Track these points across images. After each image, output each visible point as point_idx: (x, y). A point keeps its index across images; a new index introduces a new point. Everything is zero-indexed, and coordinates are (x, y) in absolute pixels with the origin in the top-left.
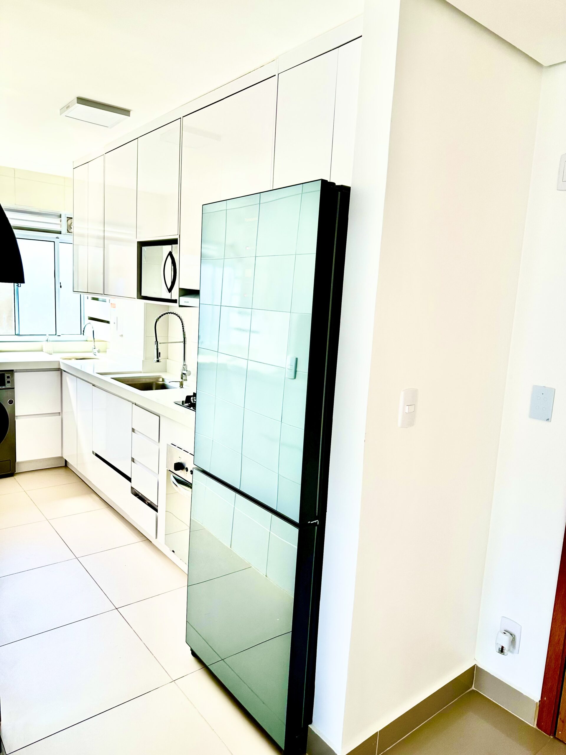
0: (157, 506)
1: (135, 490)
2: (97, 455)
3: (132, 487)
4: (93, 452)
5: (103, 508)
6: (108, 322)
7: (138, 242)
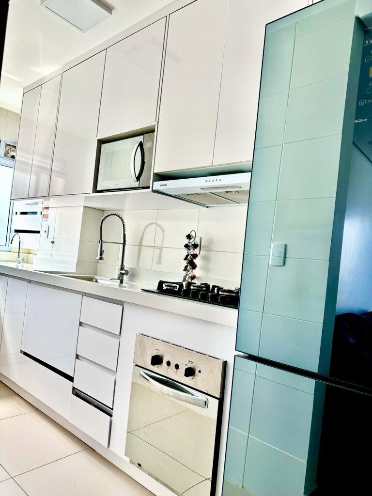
0: (112, 409)
1: (77, 391)
2: (25, 354)
3: (74, 388)
4: (21, 351)
5: (27, 412)
6: (38, 232)
7: (98, 140)
